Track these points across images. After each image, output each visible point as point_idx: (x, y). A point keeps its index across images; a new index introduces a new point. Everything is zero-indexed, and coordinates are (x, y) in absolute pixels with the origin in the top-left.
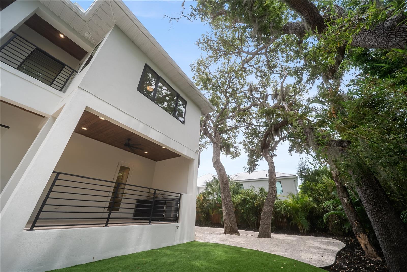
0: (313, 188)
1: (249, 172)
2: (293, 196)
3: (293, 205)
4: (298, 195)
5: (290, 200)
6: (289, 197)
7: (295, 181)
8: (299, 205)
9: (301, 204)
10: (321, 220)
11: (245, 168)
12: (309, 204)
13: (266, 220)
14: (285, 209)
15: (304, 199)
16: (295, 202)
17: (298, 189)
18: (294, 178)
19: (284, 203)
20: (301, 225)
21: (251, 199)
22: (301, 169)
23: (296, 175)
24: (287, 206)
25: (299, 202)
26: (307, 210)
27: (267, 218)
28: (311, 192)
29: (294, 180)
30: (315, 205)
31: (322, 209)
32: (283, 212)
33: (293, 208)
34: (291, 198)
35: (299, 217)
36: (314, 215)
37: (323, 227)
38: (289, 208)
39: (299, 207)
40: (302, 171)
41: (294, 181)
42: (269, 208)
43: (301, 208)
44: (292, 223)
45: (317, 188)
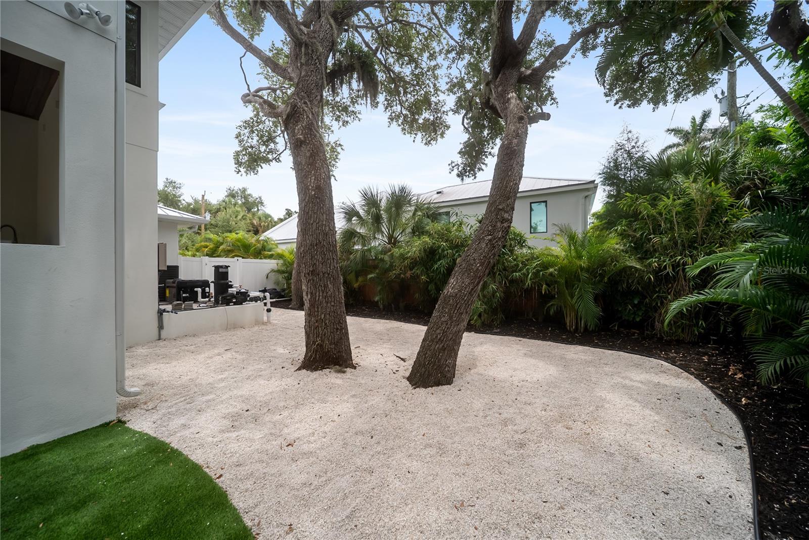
0: (641, 212)
1: (461, 175)
2: (572, 238)
3: (565, 262)
4: (585, 233)
5: (558, 249)
6: (559, 239)
7: (587, 199)
8: (584, 263)
9: (590, 258)
10: (636, 302)
11: (452, 165)
12: (615, 258)
13: (443, 327)
14: (536, 274)
15: (605, 246)
16: (573, 254)
17: (590, 220)
18: (586, 190)
19: (538, 257)
20: (573, 314)
21: (451, 248)
22: (616, 160)
23: (593, 182)
24: (545, 266)
25: (584, 253)
26: (602, 276)
27: (451, 318)
28: (629, 225)
29: (587, 193)
30: (633, 263)
31: (650, 272)
32: (529, 281)
33: (562, 270)
34: (564, 241)
35: (576, 298)
36: (620, 288)
37: (638, 320)
38: (551, 270)
39: (582, 269)
40: (617, 166)
41: (586, 197)
42: (467, 281)
43: (587, 270)
44: (549, 309)
45: (654, 212)
